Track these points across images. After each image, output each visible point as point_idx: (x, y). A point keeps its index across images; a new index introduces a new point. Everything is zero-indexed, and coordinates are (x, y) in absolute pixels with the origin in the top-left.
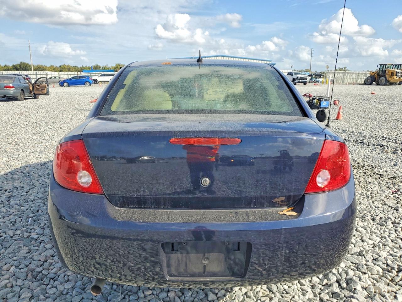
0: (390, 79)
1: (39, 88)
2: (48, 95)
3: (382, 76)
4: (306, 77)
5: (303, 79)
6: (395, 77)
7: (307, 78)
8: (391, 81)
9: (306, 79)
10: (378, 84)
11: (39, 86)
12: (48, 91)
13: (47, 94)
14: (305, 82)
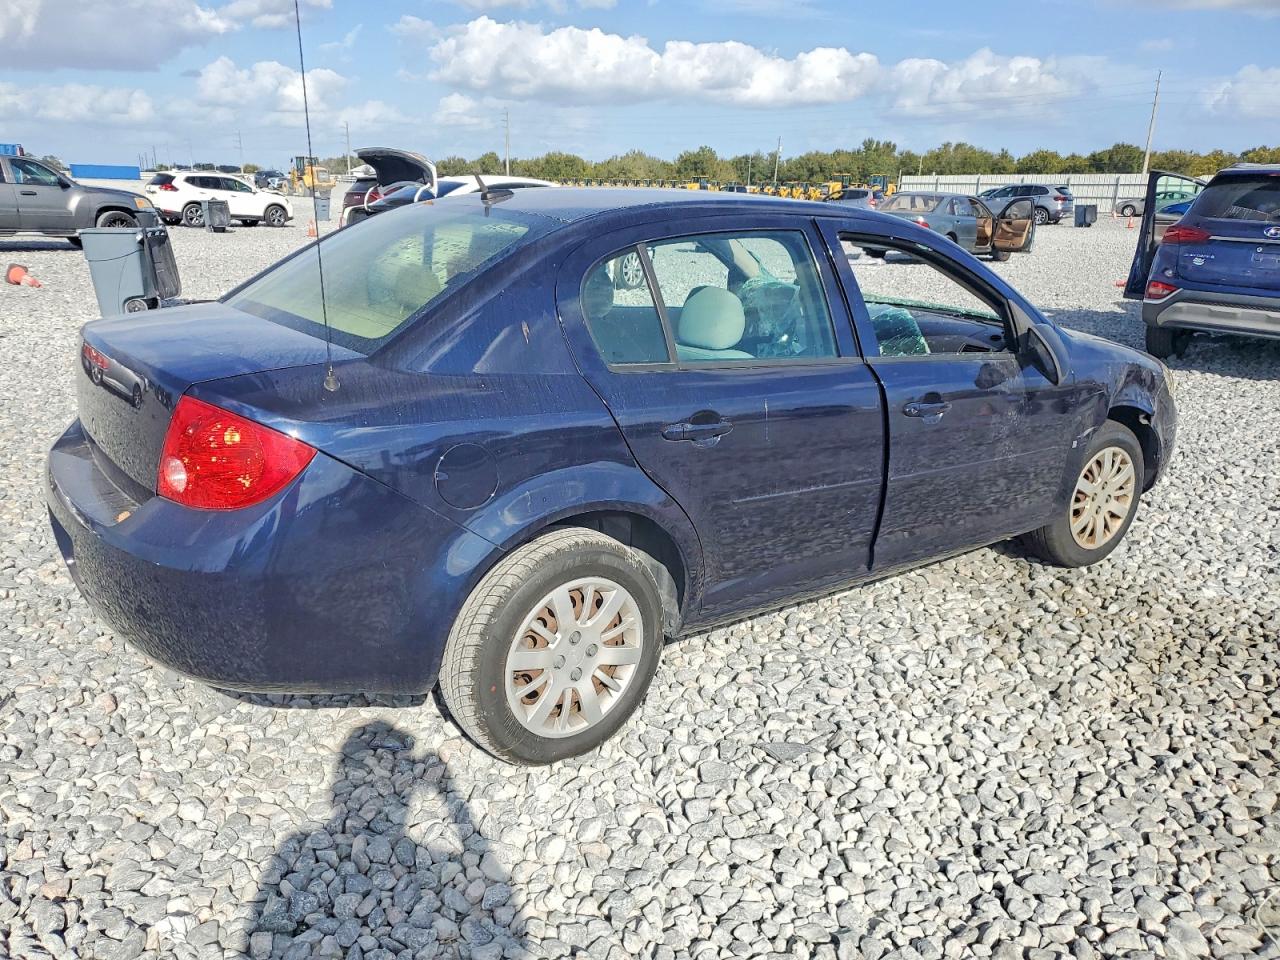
1: (1009, 230)
2: (1029, 252)
11: (1009, 223)
12: (1029, 242)
13: (1024, 249)
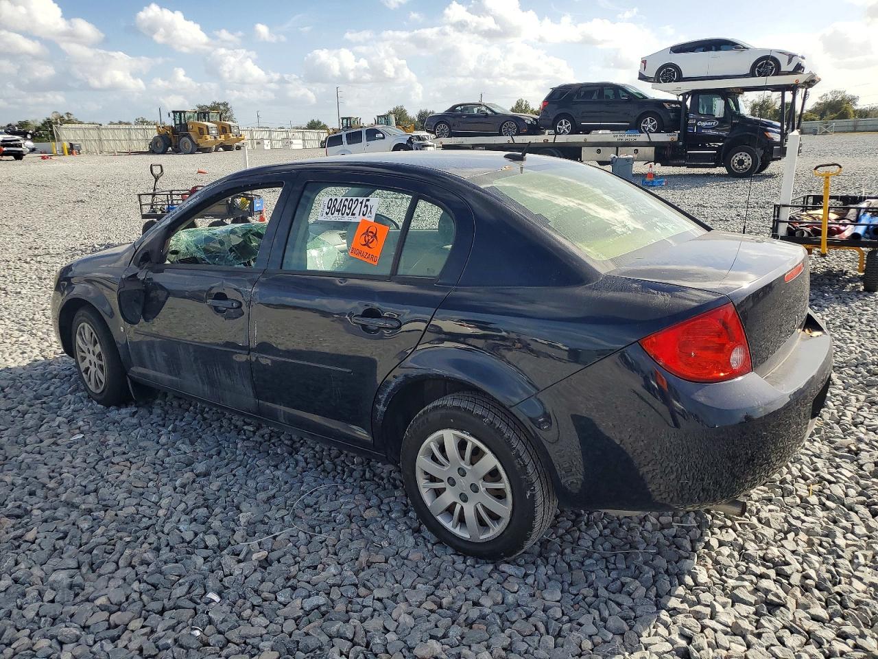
0: (199, 141)
3: (184, 136)
4: (18, 141)
5: (12, 146)
6: (208, 137)
7: (22, 142)
8: (203, 145)
9: (21, 147)
10: (177, 151)
14: (19, 151)
